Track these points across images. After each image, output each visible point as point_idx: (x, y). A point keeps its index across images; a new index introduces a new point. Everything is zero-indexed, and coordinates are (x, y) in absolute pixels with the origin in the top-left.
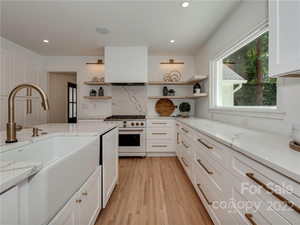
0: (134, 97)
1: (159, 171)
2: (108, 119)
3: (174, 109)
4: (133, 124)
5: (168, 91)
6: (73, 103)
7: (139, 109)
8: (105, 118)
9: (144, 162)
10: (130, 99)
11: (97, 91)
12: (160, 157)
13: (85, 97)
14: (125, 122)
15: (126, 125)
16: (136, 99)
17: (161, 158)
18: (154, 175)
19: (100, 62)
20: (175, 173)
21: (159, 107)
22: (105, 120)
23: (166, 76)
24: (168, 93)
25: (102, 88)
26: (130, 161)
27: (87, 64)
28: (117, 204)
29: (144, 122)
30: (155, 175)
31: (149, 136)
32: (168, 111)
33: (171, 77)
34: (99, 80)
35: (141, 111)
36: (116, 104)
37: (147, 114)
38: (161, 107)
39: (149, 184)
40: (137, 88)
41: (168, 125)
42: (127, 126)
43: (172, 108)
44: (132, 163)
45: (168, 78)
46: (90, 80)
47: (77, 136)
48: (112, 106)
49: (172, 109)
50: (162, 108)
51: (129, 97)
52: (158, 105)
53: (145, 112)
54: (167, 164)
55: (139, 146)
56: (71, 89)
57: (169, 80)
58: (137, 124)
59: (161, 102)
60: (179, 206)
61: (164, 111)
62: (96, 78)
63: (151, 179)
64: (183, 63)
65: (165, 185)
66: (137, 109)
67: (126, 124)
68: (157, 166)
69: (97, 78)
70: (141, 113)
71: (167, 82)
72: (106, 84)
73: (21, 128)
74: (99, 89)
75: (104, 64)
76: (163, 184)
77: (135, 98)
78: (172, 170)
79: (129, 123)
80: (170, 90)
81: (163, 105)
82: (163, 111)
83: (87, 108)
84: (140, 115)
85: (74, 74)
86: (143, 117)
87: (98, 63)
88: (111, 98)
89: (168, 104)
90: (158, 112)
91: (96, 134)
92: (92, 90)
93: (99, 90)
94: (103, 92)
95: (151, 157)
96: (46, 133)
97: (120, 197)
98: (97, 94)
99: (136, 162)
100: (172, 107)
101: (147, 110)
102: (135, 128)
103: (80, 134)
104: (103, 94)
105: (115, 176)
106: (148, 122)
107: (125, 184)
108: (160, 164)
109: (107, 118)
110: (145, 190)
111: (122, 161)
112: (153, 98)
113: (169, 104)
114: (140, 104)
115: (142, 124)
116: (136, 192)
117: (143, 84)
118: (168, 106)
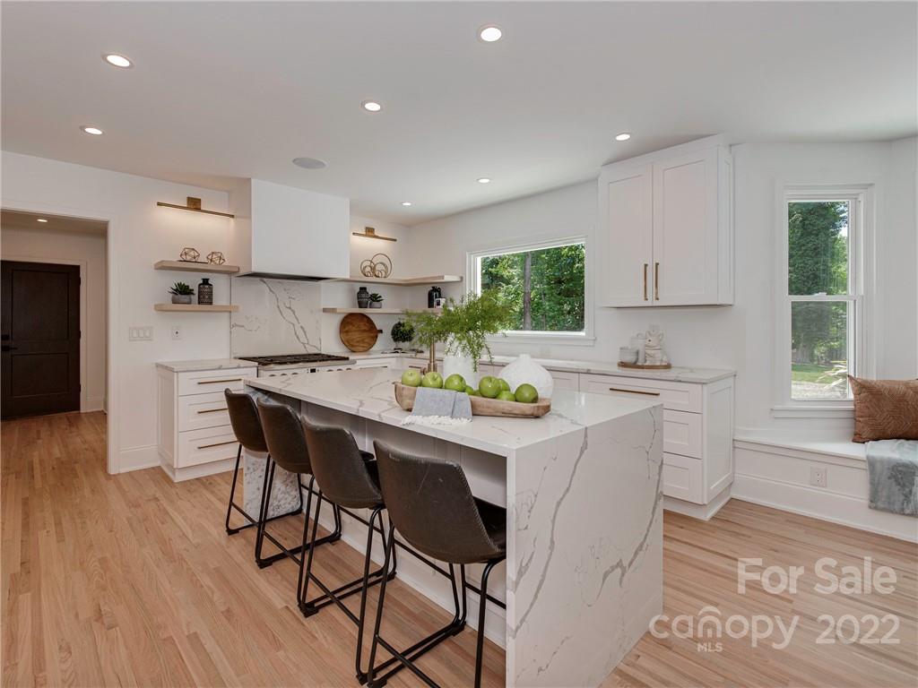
0: (290, 308)
3: (377, 337)
5: (369, 296)
7: (303, 339)
10: (281, 313)
11: (195, 289)
16: (294, 312)
19: (196, 205)
21: (347, 332)
23: (366, 265)
24: (369, 302)
25: (210, 283)
27: (159, 204)
32: (367, 341)
33: (374, 267)
35: (308, 343)
37: (320, 351)
38: (351, 331)
40: (298, 285)
43: (372, 335)
45: (370, 269)
48: (230, 333)
49: (372, 338)
50: (355, 335)
51: (278, 307)
52: (343, 327)
53: (316, 346)
57: (372, 273)
59: (349, 320)
61: (358, 342)
64: (395, 240)
66: (298, 337)
71: (368, 278)
74: (200, 285)
77: (292, 310)
80: (374, 295)
81: (355, 327)
82: (355, 342)
83: (148, 338)
88: (238, 308)
90: (345, 343)
92: (180, 284)
93: (200, 287)
94: (210, 294)
98: (195, 298)
100: (374, 332)
101: (320, 340)
104: (211, 298)
112: (333, 310)
113: (367, 325)
114: (304, 327)
118: (365, 331)
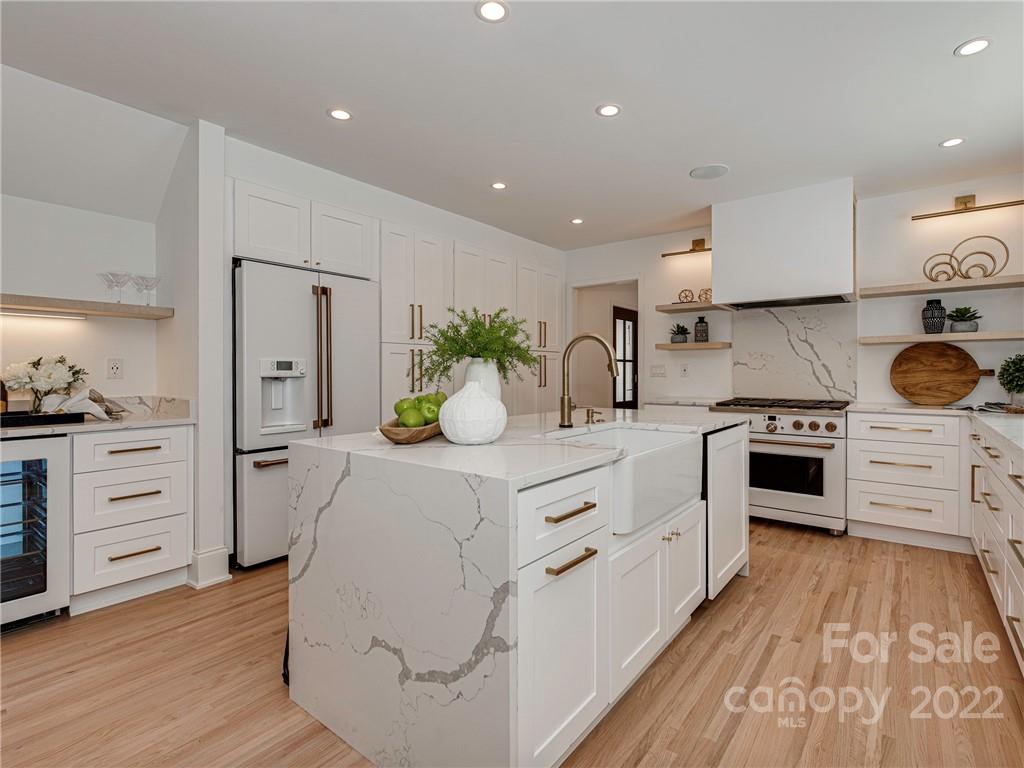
0: (806, 341)
1: (887, 580)
2: (723, 406)
3: (976, 382)
4: (798, 425)
5: (948, 313)
6: (624, 361)
7: (826, 381)
8: (713, 402)
9: (837, 548)
10: (793, 348)
11: (691, 329)
12: (905, 545)
13: (658, 347)
14: (772, 418)
15: (776, 428)
16: (812, 346)
17: (907, 548)
18: (866, 582)
19: (699, 246)
20: (951, 598)
21: (904, 372)
22: (712, 409)
23: (937, 262)
24: (948, 323)
25: (705, 320)
26: (789, 537)
27: (663, 255)
28: (744, 610)
29: (839, 422)
30: (869, 585)
31: (859, 467)
32: (949, 388)
33: (960, 264)
34: (696, 299)
35: (834, 387)
36: (746, 364)
37: (855, 398)
38: (914, 372)
39: (844, 601)
40: (818, 311)
41: (937, 436)
42: (779, 431)
43: (965, 378)
44: (796, 541)
45: (948, 269)
46: (670, 298)
47: (657, 430)
48: (733, 371)
49: (965, 383)
50: (920, 377)
51: (789, 341)
52: (900, 365)
53: (848, 391)
54: (929, 569)
55: (821, 494)
56: (620, 323)
57: (951, 272)
58: (814, 426)
59: (914, 354)
60: (936, 668)
61: (928, 389)
62: (687, 293)
63: (853, 591)
65: (901, 613)
66: (818, 379)
67: (776, 422)
68: (885, 566)
69: (690, 291)
70: (832, 394)
71: (943, 283)
72: (715, 308)
73: (575, 407)
74: (696, 324)
75: (710, 249)
76: (893, 611)
77: (809, 344)
78: (943, 588)
79: (785, 421)
80: (958, 310)
81: (925, 365)
82: (922, 388)
83: (663, 375)
84: (829, 399)
85: (633, 286)
86: (839, 406)
87: (692, 251)
88: (730, 345)
89: (950, 362)
90: (901, 391)
91: (694, 428)
92: (678, 325)
93: (696, 326)
94: (706, 331)
95: (865, 541)
96: (603, 421)
97: (751, 600)
98: (691, 337)
99: (811, 542)
100: (970, 374)
101: (855, 383)
102: (805, 436)
103: (663, 427)
104: (707, 336)
105: (740, 550)
106: (856, 424)
107: (768, 580)
108: (899, 565)
109: (718, 404)
110: (825, 607)
111: (761, 530)
112: (877, 341)
113: (954, 361)
114: (827, 364)
115: (831, 427)
116: (799, 603)
117: (838, 299)
118: (946, 371)
